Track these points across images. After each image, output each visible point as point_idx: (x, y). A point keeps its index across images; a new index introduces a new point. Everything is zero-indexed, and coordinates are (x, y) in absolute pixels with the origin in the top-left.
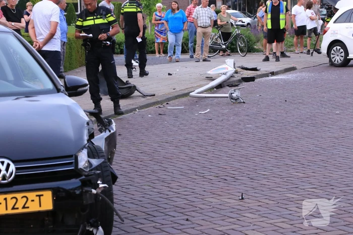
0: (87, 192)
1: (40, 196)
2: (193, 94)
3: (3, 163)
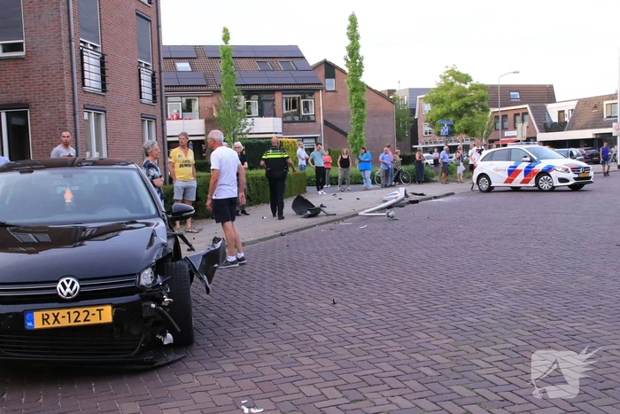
0: (146, 307)
1: (100, 310)
2: (360, 213)
3: (68, 281)
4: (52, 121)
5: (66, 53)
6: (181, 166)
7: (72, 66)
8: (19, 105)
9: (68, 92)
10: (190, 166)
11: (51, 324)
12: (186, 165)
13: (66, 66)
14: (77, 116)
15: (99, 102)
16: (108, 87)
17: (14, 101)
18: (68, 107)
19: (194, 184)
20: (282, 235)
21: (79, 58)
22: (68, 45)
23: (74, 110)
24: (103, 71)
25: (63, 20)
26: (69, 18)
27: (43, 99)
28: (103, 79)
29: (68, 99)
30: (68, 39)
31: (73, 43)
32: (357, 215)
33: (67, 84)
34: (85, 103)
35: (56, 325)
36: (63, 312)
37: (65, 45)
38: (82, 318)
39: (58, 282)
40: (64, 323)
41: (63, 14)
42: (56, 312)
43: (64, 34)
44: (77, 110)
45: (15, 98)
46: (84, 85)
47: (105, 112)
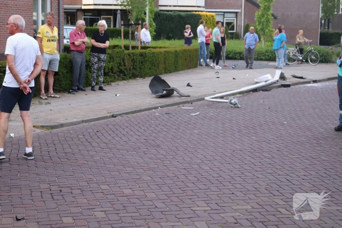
2: (206, 98)
6: (49, 41)
10: (55, 40)
12: (53, 40)
19: (58, 57)
20: (113, 116)
32: (203, 99)
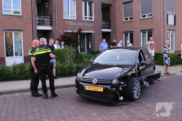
0: (112, 89)
1: (100, 88)
3: (95, 80)
4: (158, 34)
5: (162, 16)
7: (164, 19)
8: (150, 30)
9: (162, 26)
11: (90, 89)
13: (162, 19)
14: (165, 32)
15: (173, 28)
16: (176, 24)
17: (149, 29)
18: (162, 30)
21: (167, 17)
22: (163, 13)
23: (164, 31)
24: (175, 20)
25: (162, 7)
26: (164, 6)
27: (156, 28)
28: (175, 22)
29: (162, 28)
30: (163, 12)
31: (165, 13)
33: (162, 24)
34: (168, 29)
35: (91, 90)
36: (92, 87)
37: (162, 14)
38: (96, 89)
39: (93, 79)
40: (92, 90)
41: (162, 6)
42: (91, 87)
43: (162, 11)
44: (165, 30)
45: (150, 28)
46: (168, 24)
47: (175, 31)
